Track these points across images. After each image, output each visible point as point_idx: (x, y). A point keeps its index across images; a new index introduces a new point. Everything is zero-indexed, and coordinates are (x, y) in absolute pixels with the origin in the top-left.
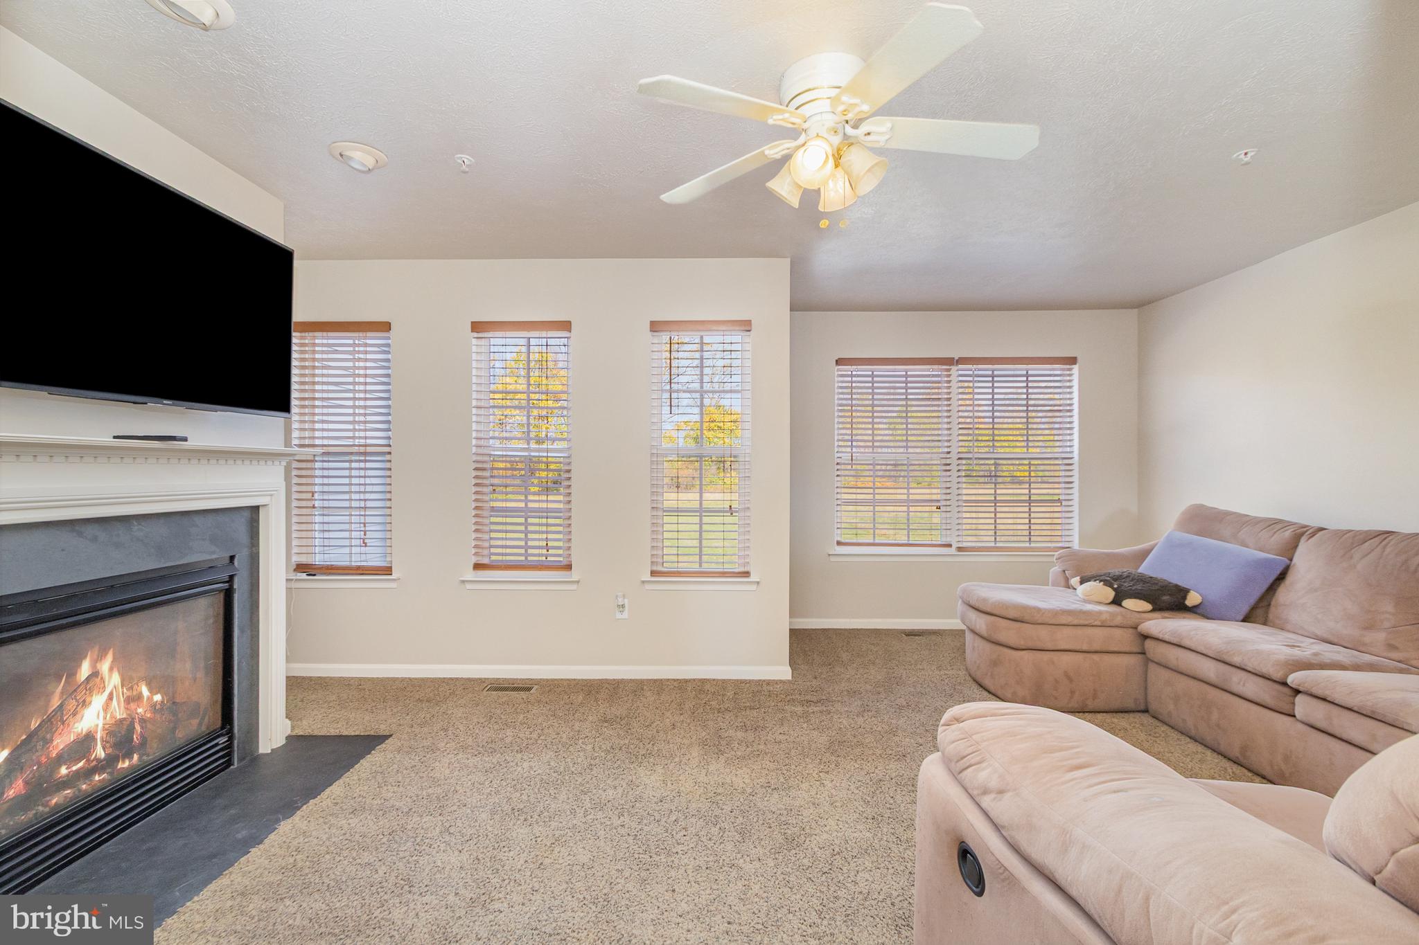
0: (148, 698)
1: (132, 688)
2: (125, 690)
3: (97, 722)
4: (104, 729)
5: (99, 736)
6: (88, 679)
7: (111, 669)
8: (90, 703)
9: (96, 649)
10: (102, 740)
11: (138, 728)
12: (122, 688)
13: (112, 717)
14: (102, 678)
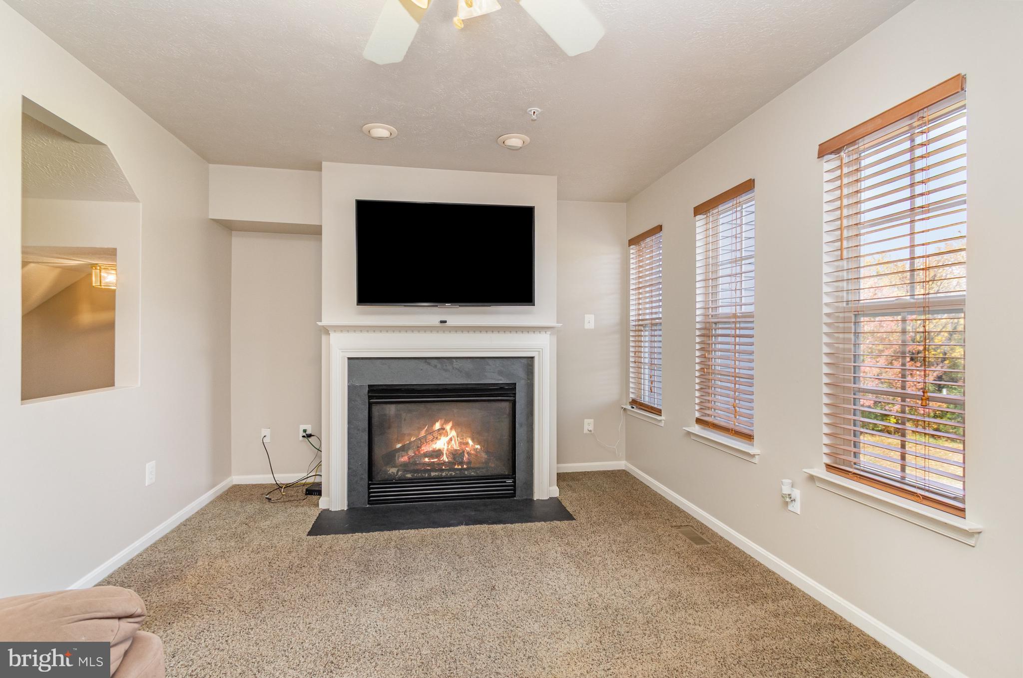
0: (472, 446)
1: (463, 439)
2: (459, 439)
3: (443, 447)
4: (447, 450)
5: (445, 453)
6: (439, 430)
7: (451, 429)
8: (440, 439)
9: (443, 420)
10: (446, 454)
11: (466, 455)
12: (457, 437)
13: (452, 447)
14: (446, 431)
